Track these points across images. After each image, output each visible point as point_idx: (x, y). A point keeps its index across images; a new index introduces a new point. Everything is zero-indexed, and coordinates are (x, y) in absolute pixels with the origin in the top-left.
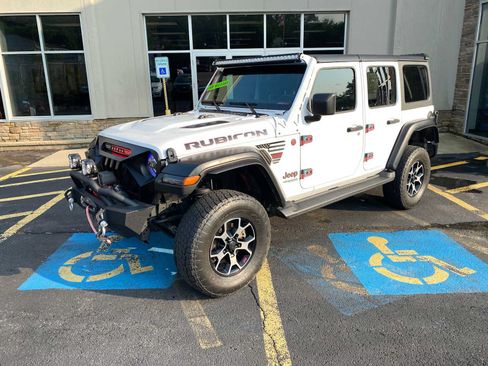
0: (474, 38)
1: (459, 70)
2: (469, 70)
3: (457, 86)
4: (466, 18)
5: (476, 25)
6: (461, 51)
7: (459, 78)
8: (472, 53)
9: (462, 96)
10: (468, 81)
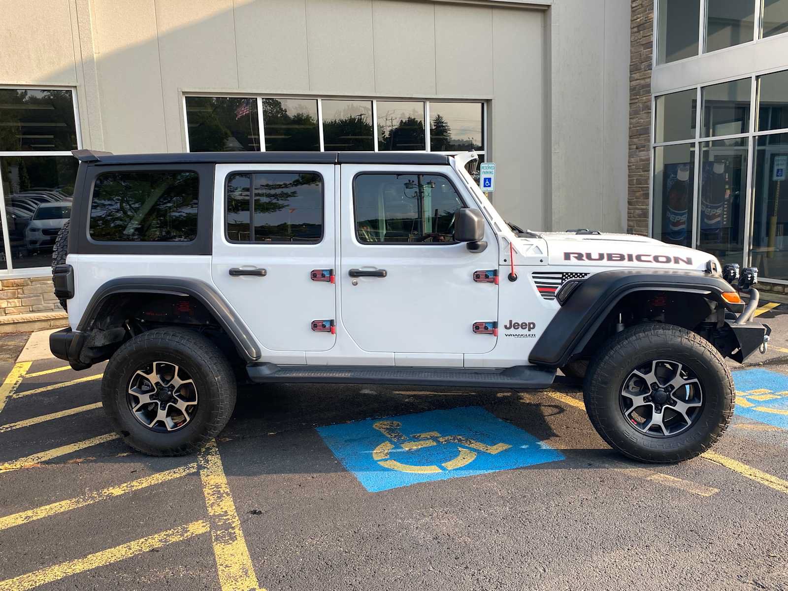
0: (649, 141)
1: (630, 182)
2: (646, 181)
3: (630, 203)
4: (633, 114)
5: (650, 123)
6: (630, 156)
7: (631, 192)
8: (648, 160)
9: (639, 216)
10: (646, 196)
